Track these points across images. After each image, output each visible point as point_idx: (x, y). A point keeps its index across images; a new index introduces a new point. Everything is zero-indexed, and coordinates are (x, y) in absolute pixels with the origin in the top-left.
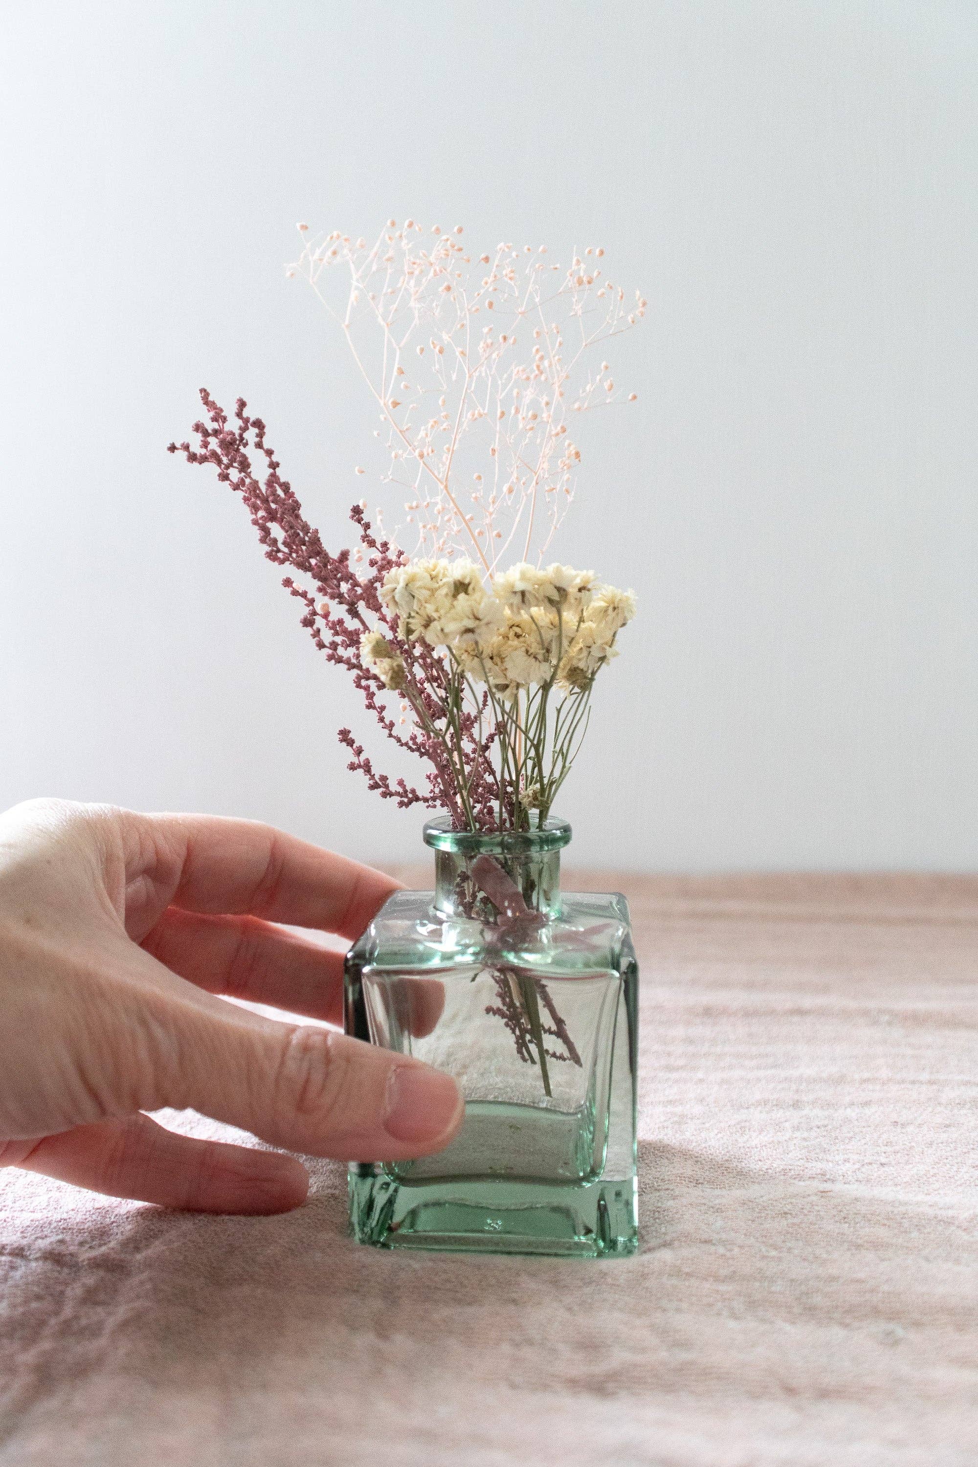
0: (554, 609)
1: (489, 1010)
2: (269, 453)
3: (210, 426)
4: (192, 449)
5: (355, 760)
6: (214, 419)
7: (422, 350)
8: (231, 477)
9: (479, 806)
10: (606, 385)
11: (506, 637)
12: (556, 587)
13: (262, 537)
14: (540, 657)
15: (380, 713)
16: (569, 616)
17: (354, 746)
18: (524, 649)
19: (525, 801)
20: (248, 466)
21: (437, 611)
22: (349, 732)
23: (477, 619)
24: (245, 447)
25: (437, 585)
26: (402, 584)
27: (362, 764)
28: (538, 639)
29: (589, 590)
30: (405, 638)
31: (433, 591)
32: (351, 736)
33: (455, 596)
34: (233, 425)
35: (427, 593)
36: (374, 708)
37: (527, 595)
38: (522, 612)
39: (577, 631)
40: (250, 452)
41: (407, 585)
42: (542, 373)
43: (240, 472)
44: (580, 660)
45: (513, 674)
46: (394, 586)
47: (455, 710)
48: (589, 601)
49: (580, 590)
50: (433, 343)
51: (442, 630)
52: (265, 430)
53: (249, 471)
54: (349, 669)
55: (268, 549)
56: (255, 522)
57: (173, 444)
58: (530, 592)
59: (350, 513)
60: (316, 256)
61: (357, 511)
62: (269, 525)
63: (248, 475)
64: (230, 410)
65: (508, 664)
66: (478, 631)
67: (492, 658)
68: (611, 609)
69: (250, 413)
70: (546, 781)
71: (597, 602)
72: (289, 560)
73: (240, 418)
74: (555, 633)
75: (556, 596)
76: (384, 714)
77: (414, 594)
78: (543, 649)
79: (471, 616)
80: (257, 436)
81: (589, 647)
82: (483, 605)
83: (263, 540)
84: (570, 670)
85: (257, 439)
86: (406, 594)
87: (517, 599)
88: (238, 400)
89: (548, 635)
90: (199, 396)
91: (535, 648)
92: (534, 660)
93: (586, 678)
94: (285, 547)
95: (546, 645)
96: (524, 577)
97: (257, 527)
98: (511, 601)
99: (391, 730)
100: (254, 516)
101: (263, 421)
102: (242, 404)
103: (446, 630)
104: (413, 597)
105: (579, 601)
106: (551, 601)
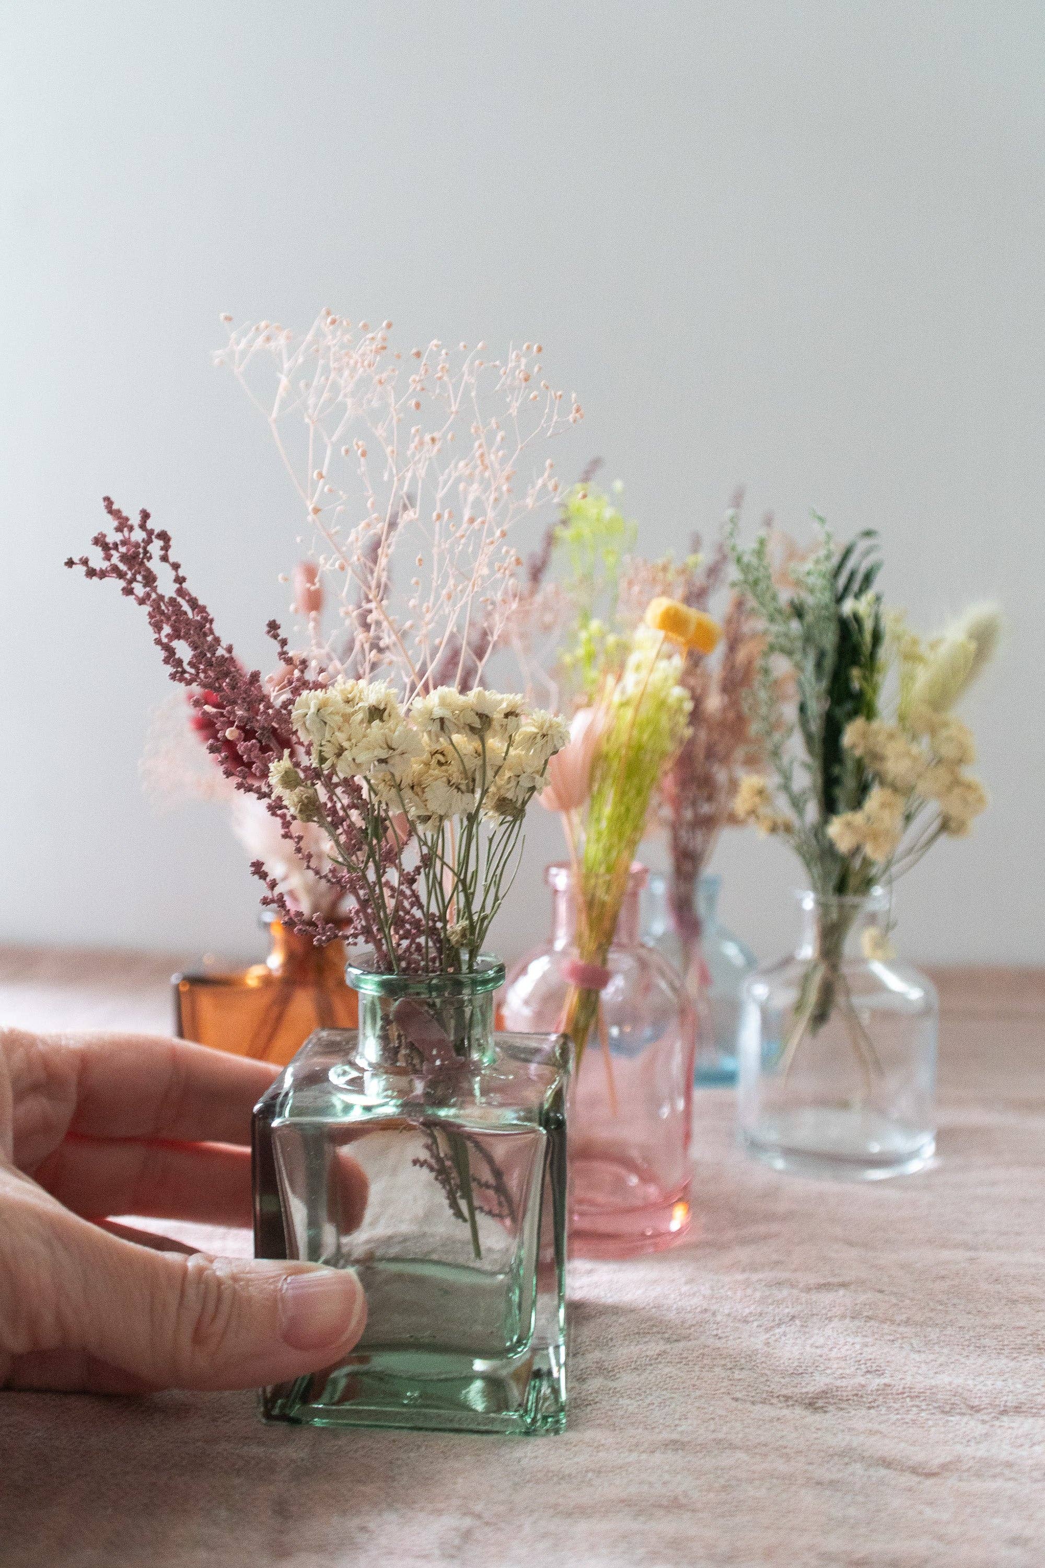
0: (476, 737)
1: (415, 1162)
2: (176, 566)
3: (113, 537)
4: (91, 564)
5: (269, 894)
6: (119, 529)
7: (347, 451)
8: (136, 591)
9: (405, 943)
10: (550, 486)
11: (427, 764)
12: (477, 714)
13: (166, 658)
14: (463, 787)
15: (298, 843)
16: (495, 743)
17: (268, 879)
18: (445, 779)
19: (454, 939)
20: (154, 579)
21: (349, 740)
22: (263, 864)
23: (390, 748)
24: (148, 561)
25: (352, 710)
26: (313, 710)
27: (276, 898)
28: (461, 768)
29: (517, 715)
30: (318, 766)
31: (347, 718)
32: (264, 868)
33: (370, 721)
34: (138, 536)
35: (338, 719)
36: (291, 837)
37: (447, 722)
38: (441, 739)
39: (505, 759)
40: (155, 565)
41: (318, 710)
42: (486, 468)
43: (145, 586)
44: (508, 790)
45: (435, 806)
46: (306, 711)
47: (375, 842)
48: (518, 727)
49: (507, 715)
50: (357, 444)
51: (354, 760)
52: (171, 543)
53: (155, 585)
54: (259, 798)
55: (173, 670)
56: (158, 642)
57: (71, 558)
58: (450, 720)
59: (267, 629)
60: (242, 346)
61: (273, 627)
62: (175, 644)
63: (154, 589)
64: (135, 520)
65: (428, 795)
66: (391, 762)
67: (412, 787)
68: (539, 736)
69: (153, 524)
70: (475, 918)
71: (528, 726)
72: (196, 681)
73: (143, 530)
74: (479, 762)
75: (477, 724)
76: (302, 844)
77: (326, 721)
78: (466, 779)
79: (385, 746)
80: (162, 549)
81: (519, 776)
82: (397, 733)
83: (166, 661)
84: (499, 800)
85: (162, 553)
86: (318, 720)
87: (436, 727)
88: (141, 511)
89: (473, 763)
90: (102, 504)
91: (456, 778)
92: (456, 790)
93: (515, 808)
94: (191, 667)
95: (469, 774)
96: (443, 703)
97: (159, 647)
98: (429, 728)
99: (309, 862)
100: (157, 636)
101: (169, 533)
102: (145, 516)
103: (358, 761)
104: (325, 723)
105: (504, 727)
106: (472, 729)
